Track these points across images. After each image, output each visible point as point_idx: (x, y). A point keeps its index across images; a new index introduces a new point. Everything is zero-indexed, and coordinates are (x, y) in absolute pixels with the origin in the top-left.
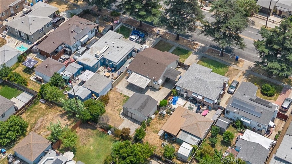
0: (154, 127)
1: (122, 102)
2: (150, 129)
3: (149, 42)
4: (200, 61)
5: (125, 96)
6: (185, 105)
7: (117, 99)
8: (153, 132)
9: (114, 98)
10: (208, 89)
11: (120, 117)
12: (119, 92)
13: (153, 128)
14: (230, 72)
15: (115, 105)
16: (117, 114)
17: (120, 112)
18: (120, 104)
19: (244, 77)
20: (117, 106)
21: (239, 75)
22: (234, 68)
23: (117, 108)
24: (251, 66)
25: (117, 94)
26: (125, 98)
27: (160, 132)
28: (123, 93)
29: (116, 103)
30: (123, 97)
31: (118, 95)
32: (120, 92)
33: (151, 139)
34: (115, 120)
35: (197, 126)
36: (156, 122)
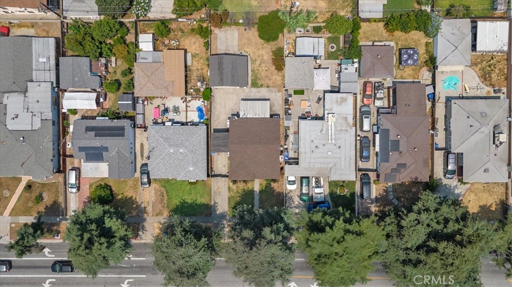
0: (202, 61)
1: (258, 75)
2: (204, 55)
3: (297, 203)
4: (209, 202)
5: (262, 86)
6: (187, 115)
7: (267, 76)
8: (198, 54)
9: (272, 76)
10: (162, 137)
11: (247, 52)
12: (272, 87)
13: (201, 58)
14: (163, 204)
15: (263, 65)
16: (252, 54)
17: (251, 58)
18: (259, 70)
19: (143, 206)
20: (260, 65)
21: (151, 205)
22: (163, 215)
23: (258, 62)
24: (143, 233)
25: (273, 83)
26: (260, 84)
27: (191, 58)
28: (267, 89)
29: (263, 68)
30: (263, 82)
31: (271, 83)
32: (272, 89)
33: (194, 43)
34: (249, 44)
35: (147, 73)
36: (203, 70)
